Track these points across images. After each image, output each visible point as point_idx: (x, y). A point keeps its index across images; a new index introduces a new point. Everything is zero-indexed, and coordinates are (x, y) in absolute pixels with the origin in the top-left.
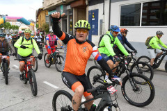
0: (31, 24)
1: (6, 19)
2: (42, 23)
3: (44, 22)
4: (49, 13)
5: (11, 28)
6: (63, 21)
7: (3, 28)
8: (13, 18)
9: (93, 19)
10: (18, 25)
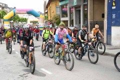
0: (41, 16)
1: (16, 11)
2: (53, 15)
3: (55, 13)
4: (60, 4)
5: (19, 21)
6: (76, 11)
7: (12, 21)
8: (23, 10)
9: (114, 8)
10: (26, 17)
